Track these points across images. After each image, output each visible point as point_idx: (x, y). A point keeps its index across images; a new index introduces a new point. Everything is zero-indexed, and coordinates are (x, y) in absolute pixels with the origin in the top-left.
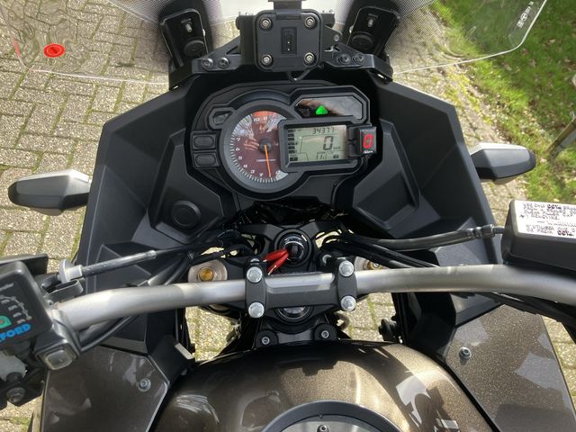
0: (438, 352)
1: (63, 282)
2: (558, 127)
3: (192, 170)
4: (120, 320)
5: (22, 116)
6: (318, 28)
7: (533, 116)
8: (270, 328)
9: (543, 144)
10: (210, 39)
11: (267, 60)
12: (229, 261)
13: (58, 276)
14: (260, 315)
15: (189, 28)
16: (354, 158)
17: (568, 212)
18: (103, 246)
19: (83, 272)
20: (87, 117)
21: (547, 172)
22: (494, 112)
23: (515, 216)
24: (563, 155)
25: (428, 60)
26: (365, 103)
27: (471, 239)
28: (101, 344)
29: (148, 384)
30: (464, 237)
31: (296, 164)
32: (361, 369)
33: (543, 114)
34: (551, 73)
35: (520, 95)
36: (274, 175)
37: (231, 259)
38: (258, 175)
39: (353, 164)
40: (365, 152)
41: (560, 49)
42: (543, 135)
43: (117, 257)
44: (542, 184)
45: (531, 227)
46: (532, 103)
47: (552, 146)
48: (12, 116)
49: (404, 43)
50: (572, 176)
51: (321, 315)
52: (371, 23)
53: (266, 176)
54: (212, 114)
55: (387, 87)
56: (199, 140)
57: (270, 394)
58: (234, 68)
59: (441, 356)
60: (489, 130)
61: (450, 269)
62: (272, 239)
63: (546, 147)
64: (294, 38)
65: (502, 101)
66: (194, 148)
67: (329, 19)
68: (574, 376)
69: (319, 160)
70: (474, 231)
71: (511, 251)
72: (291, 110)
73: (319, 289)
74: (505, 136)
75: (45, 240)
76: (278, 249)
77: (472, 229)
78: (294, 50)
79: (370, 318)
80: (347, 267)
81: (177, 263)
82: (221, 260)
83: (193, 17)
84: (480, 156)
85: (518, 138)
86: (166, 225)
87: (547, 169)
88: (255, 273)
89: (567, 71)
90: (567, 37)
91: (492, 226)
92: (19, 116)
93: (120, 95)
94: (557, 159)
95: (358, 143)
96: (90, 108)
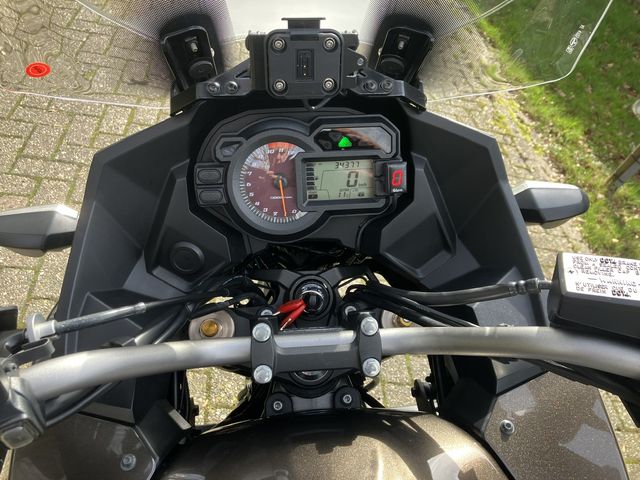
0: (476, 424)
1: (31, 341)
2: (616, 159)
3: (196, 207)
4: (97, 387)
5: (21, 137)
6: (338, 50)
7: (589, 147)
8: (283, 389)
9: (600, 177)
10: (220, 59)
11: (280, 86)
12: (238, 312)
13: (26, 334)
14: (267, 379)
15: (194, 47)
16: (381, 197)
17: (624, 268)
18: (88, 293)
19: (56, 329)
20: (93, 140)
21: (604, 209)
22: (546, 142)
23: (563, 270)
24: (623, 190)
25: (474, 83)
26: (394, 135)
27: (514, 295)
28: (80, 412)
29: (132, 460)
30: (505, 292)
31: (315, 202)
32: (385, 446)
33: (600, 145)
34: (609, 100)
35: (575, 123)
36: (290, 214)
37: (240, 309)
38: (271, 214)
39: (381, 203)
40: (394, 191)
41: (619, 74)
42: (600, 168)
43: (106, 310)
44: (600, 222)
45: (581, 286)
46: (588, 133)
47: (610, 180)
48: (9, 137)
49: (448, 65)
50: (632, 213)
51: (343, 377)
52: (401, 45)
53: (281, 215)
54: (220, 144)
55: (420, 117)
56: (203, 174)
57: (278, 474)
58: (245, 94)
59: (479, 430)
60: (540, 162)
61: (488, 330)
62: (288, 287)
63: (603, 181)
64: (310, 62)
65: (555, 129)
66: (198, 182)
67: (351, 40)
68: (636, 441)
69: (342, 198)
70: (517, 286)
71: (559, 312)
72: (310, 141)
73: (337, 350)
74: (558, 168)
75: (39, 278)
76: (294, 298)
77: (514, 283)
78: (311, 75)
79: (406, 372)
80: (370, 323)
81: (172, 316)
82: (229, 311)
83: (200, 36)
84: (526, 196)
85: (572, 171)
86: (164, 270)
87: (605, 205)
88: (262, 331)
89: (627, 97)
90: (627, 61)
91: (537, 280)
92: (18, 137)
93: (131, 116)
94: (615, 195)
95: (386, 180)
96: (97, 129)
